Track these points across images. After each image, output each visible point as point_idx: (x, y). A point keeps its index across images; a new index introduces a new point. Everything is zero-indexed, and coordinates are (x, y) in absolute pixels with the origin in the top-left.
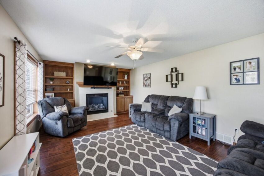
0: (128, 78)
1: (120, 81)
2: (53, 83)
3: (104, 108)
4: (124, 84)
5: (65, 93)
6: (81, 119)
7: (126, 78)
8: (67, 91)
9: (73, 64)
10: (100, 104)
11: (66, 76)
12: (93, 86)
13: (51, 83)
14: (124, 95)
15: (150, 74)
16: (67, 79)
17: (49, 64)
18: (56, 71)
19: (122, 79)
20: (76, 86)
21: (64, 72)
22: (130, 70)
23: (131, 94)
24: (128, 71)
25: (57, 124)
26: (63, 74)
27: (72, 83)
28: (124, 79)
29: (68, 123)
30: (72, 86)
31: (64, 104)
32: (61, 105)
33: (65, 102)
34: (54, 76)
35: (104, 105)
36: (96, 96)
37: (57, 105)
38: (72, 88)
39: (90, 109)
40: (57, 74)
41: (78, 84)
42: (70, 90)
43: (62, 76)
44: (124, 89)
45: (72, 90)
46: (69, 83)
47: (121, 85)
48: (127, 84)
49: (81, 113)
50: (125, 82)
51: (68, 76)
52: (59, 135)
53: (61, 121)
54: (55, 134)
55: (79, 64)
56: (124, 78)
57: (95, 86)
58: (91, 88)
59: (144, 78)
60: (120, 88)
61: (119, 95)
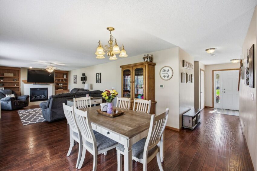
0: (67, 77)
1: (60, 79)
2: (3, 81)
3: (44, 98)
4: (63, 81)
5: (13, 87)
6: (24, 102)
7: (65, 77)
8: (15, 86)
9: (20, 68)
10: (42, 95)
12: (35, 83)
14: (62, 89)
15: (76, 75)
16: (14, 78)
18: (6, 73)
20: (21, 83)
21: (12, 73)
22: (68, 72)
23: (69, 89)
24: (67, 72)
25: (8, 103)
26: (12, 75)
27: (19, 81)
29: (15, 103)
30: (19, 83)
31: (13, 94)
32: (11, 94)
33: (13, 92)
34: (4, 76)
35: (45, 96)
36: (38, 89)
37: (8, 94)
38: (18, 84)
39: (33, 98)
40: (7, 75)
41: (24, 82)
42: (17, 85)
43: (10, 76)
44: (63, 85)
45: (19, 85)
46: (16, 81)
48: (66, 81)
49: (24, 99)
50: (64, 80)
51: (15, 76)
52: (9, 109)
53: (10, 101)
54: (6, 109)
55: (24, 68)
56: (63, 78)
59: (74, 78)
60: (60, 84)
61: (59, 89)
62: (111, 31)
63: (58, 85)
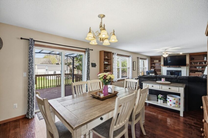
1: (198, 62)
9: (161, 56)
11: (159, 62)
12: (169, 66)
13: (153, 65)
14: (201, 73)
17: (152, 57)
19: (202, 60)
20: (162, 66)
26: (157, 61)
28: (204, 60)
40: (155, 61)
42: (160, 68)
43: (157, 62)
44: (202, 68)
47: (198, 65)
48: (206, 64)
50: (203, 63)
57: (170, 66)
58: (168, 67)
60: (197, 67)
61: (196, 73)
62: (102, 18)
63: (196, 68)
